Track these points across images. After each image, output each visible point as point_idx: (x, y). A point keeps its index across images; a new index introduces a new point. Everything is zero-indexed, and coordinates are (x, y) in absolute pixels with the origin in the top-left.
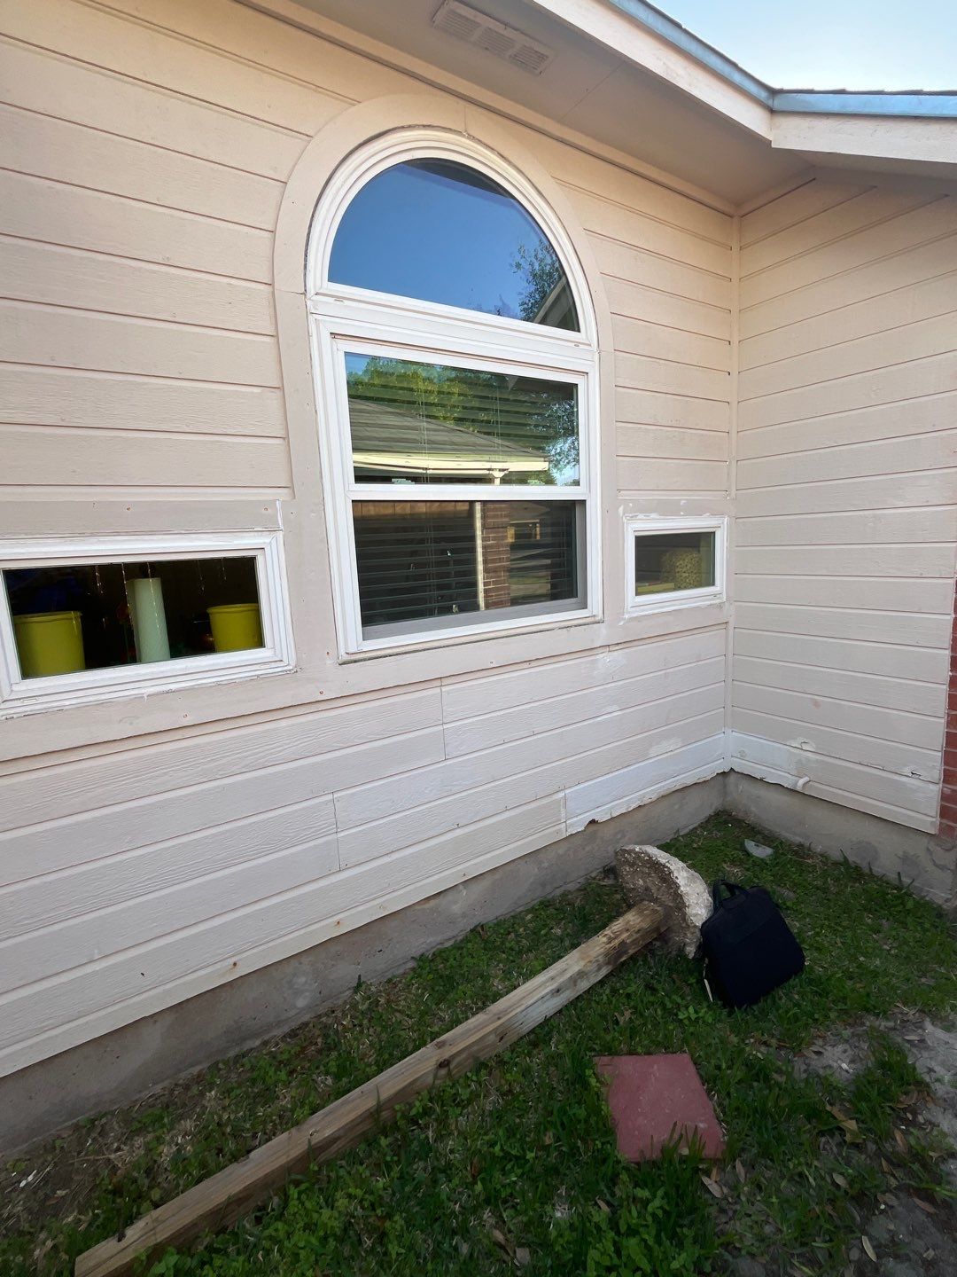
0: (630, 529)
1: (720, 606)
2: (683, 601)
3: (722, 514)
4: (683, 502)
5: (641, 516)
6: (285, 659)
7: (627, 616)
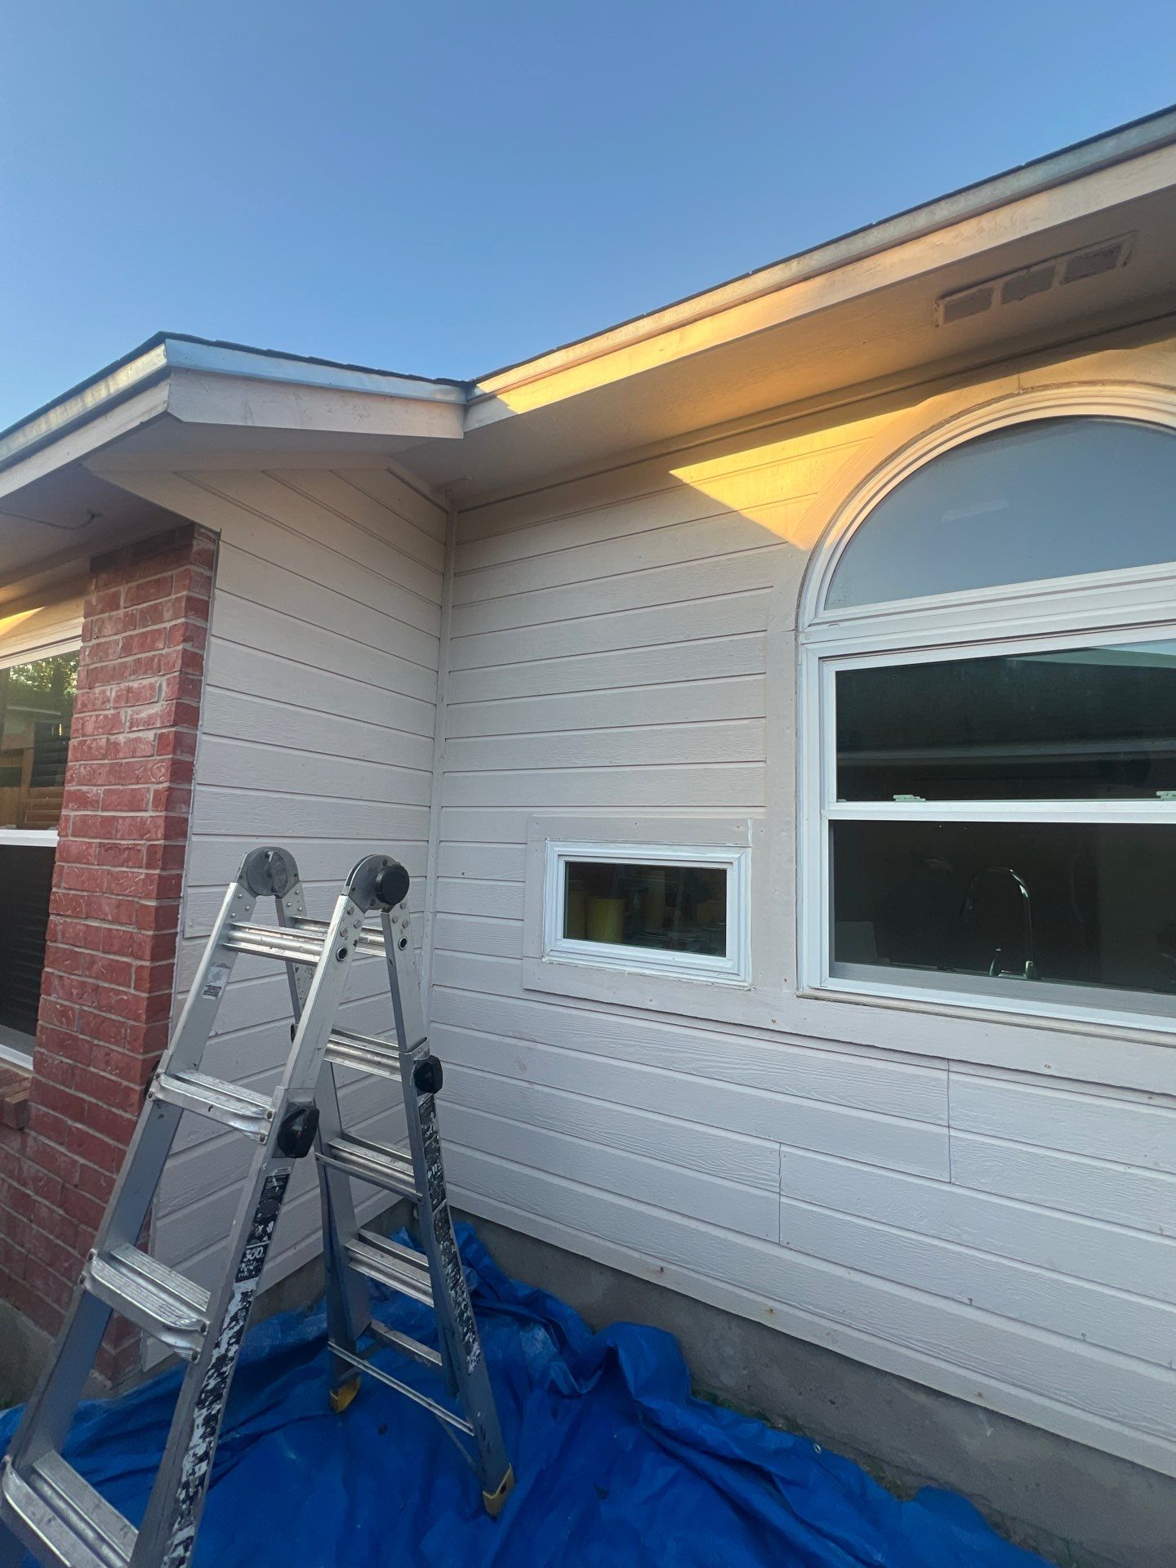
6: (742, 973)
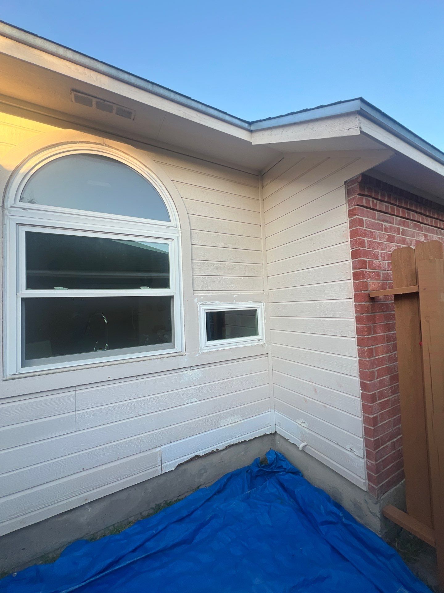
0: (202, 309)
1: (262, 345)
2: (237, 344)
3: (260, 301)
4: (234, 296)
5: (209, 303)
7: (201, 352)
